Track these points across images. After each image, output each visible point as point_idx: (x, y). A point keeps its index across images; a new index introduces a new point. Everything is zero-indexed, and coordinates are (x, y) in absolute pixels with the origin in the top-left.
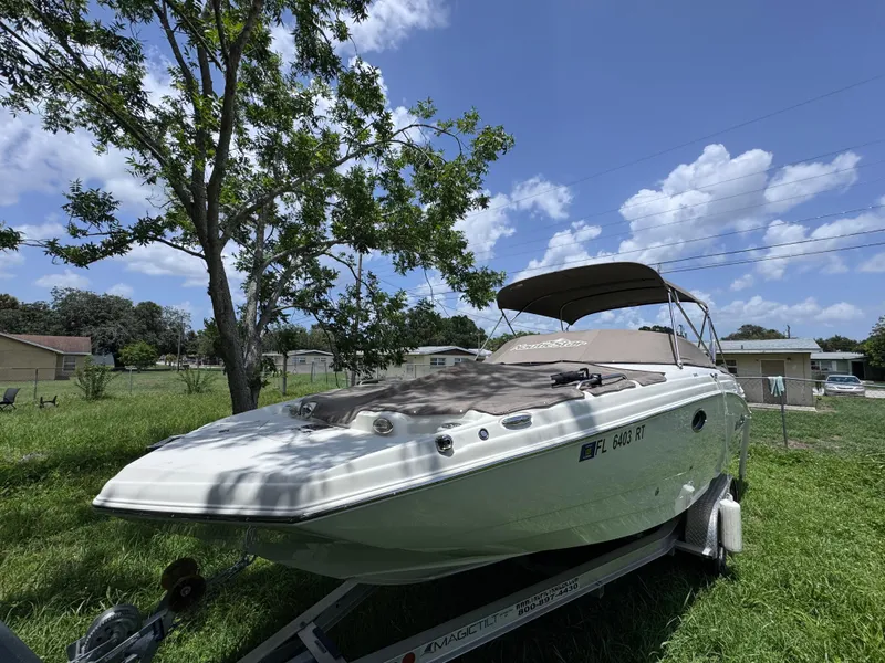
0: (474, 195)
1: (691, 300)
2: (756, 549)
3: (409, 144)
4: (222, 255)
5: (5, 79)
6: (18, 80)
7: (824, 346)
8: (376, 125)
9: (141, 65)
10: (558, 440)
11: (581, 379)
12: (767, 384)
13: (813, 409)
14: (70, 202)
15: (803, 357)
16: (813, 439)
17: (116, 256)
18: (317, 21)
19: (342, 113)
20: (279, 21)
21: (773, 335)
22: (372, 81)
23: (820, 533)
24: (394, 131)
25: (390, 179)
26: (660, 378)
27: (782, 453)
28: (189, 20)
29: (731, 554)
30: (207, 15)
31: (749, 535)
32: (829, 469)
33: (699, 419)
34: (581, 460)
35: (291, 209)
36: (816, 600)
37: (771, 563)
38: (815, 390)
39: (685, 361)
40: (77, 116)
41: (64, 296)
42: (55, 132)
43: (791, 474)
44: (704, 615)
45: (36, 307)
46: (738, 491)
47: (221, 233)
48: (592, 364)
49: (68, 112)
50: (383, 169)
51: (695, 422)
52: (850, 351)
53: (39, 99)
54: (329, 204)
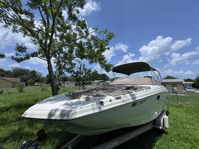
0: (107, 47)
1: (156, 70)
2: (172, 127)
3: (93, 36)
4: (51, 60)
5: (4, 22)
6: (7, 22)
7: (186, 81)
8: (85, 32)
9: (34, 18)
10: (128, 102)
11: (132, 88)
12: (173, 89)
13: (184, 95)
14: (17, 48)
15: (181, 83)
16: (184, 102)
17: (27, 60)
18: (73, 9)
19: (77, 29)
20: (64, 9)
21: (174, 78)
22: (84, 22)
23: (186, 124)
24: (89, 33)
25: (88, 43)
26: (150, 88)
27: (177, 105)
28: (45, 9)
29: (166, 128)
30: (49, 8)
31: (170, 124)
32: (188, 109)
33: (158, 97)
34: (132, 107)
35: (66, 50)
36: (186, 139)
37: (176, 131)
38: (184, 90)
39: (155, 84)
40: (19, 30)
41: (14, 69)
42: (14, 33)
43: (179, 110)
44: (161, 143)
45: (8, 71)
46: (167, 114)
47: (51, 55)
48: (134, 85)
49: (17, 29)
50: (87, 41)
51: (157, 98)
52: (191, 82)
53: (11, 26)
54: (74, 49)
